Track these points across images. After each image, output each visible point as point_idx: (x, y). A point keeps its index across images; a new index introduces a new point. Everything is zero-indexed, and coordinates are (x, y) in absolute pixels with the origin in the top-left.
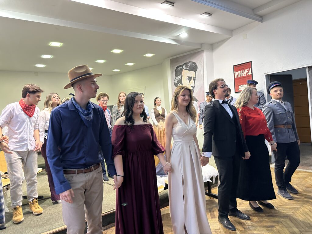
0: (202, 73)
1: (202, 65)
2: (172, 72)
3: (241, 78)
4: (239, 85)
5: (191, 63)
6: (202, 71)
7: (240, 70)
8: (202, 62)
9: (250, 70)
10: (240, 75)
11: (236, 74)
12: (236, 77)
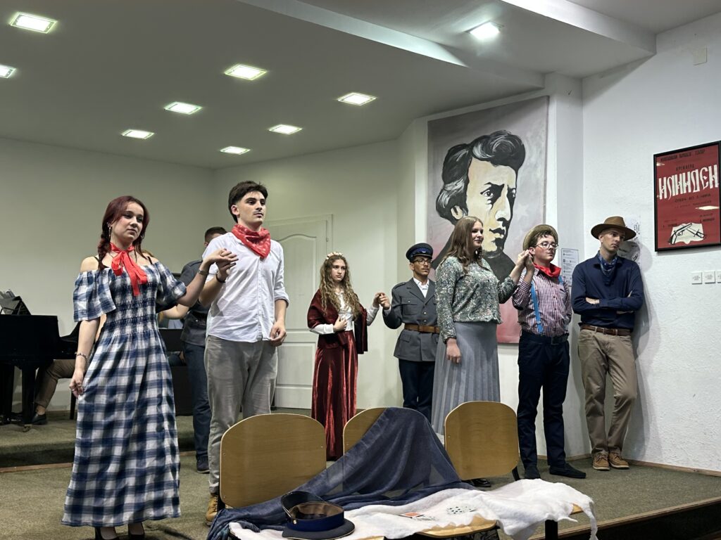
0: (540, 174)
1: (543, 144)
2: (431, 168)
3: (680, 199)
4: (671, 223)
5: (501, 139)
6: (541, 168)
7: (678, 172)
8: (544, 137)
9: (713, 174)
10: (677, 188)
11: (663, 184)
12: (663, 194)
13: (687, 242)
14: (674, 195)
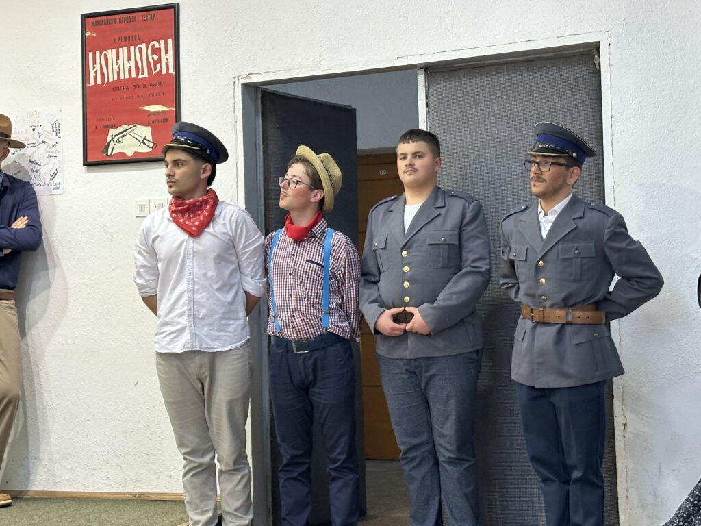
3: (121, 86)
4: (106, 123)
7: (116, 45)
9: (167, 52)
10: (116, 70)
11: (94, 63)
12: (95, 78)
13: (130, 153)
14: (111, 80)
